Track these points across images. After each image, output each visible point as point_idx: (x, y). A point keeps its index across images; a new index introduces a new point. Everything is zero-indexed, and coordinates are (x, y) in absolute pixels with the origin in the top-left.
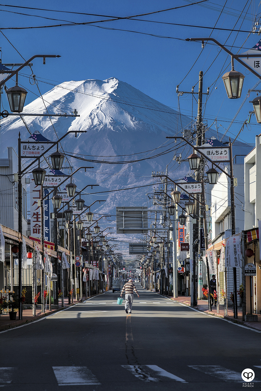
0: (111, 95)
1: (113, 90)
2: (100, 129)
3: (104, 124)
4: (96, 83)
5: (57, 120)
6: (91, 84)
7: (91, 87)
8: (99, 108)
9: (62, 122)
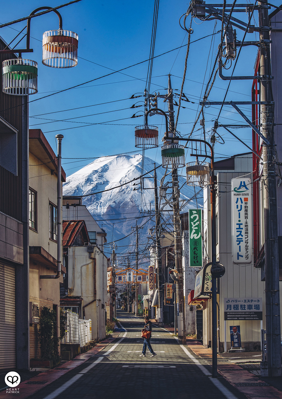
0: (136, 167)
1: (138, 163)
2: (127, 192)
3: (130, 188)
4: (125, 158)
5: (95, 185)
6: (122, 158)
7: (122, 160)
8: (127, 176)
9: (98, 186)
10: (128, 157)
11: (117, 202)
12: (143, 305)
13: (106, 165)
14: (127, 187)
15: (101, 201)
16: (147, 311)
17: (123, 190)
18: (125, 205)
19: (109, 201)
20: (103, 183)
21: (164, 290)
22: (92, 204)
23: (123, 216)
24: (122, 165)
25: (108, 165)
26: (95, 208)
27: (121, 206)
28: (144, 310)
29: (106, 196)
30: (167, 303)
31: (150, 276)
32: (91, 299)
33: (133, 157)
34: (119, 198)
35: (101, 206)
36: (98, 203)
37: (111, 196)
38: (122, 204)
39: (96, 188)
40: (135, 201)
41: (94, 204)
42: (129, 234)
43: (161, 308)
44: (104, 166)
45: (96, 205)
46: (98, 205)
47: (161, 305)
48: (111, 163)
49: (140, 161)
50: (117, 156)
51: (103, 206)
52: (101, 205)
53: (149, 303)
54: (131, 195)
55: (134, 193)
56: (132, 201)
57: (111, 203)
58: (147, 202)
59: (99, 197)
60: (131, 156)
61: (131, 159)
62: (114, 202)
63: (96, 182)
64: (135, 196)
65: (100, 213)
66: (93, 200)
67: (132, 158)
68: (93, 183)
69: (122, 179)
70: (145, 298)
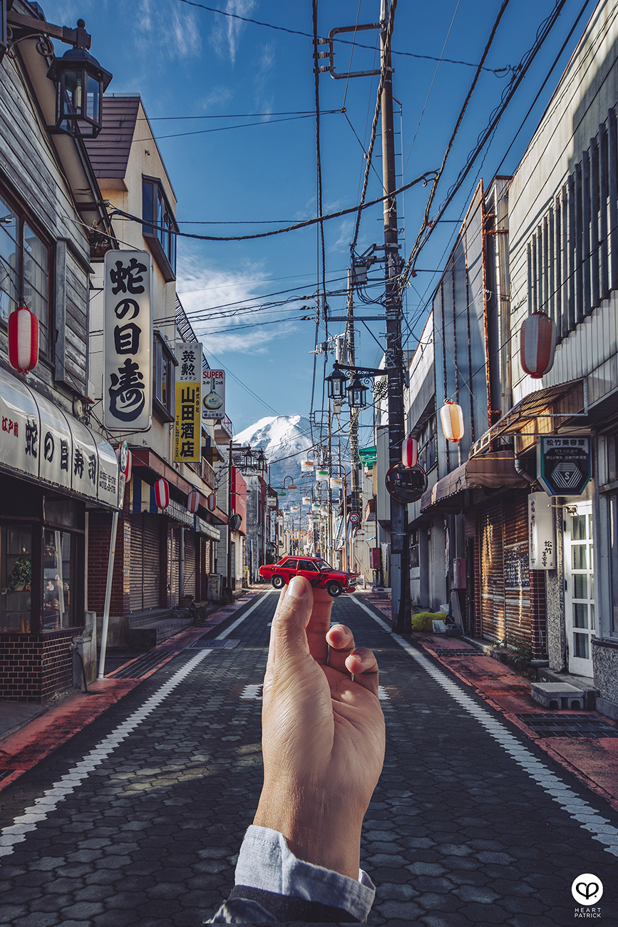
0: (295, 426)
2: (286, 449)
4: (285, 418)
6: (282, 419)
8: (287, 435)
9: (262, 444)
11: (278, 457)
14: (287, 444)
17: (283, 447)
18: (285, 460)
20: (266, 441)
24: (283, 425)
27: (281, 460)
31: (309, 535)
33: (292, 417)
34: (280, 455)
44: (267, 425)
48: (273, 423)
49: (298, 421)
50: (277, 417)
61: (290, 419)
63: (260, 440)
69: (282, 437)
70: (305, 547)
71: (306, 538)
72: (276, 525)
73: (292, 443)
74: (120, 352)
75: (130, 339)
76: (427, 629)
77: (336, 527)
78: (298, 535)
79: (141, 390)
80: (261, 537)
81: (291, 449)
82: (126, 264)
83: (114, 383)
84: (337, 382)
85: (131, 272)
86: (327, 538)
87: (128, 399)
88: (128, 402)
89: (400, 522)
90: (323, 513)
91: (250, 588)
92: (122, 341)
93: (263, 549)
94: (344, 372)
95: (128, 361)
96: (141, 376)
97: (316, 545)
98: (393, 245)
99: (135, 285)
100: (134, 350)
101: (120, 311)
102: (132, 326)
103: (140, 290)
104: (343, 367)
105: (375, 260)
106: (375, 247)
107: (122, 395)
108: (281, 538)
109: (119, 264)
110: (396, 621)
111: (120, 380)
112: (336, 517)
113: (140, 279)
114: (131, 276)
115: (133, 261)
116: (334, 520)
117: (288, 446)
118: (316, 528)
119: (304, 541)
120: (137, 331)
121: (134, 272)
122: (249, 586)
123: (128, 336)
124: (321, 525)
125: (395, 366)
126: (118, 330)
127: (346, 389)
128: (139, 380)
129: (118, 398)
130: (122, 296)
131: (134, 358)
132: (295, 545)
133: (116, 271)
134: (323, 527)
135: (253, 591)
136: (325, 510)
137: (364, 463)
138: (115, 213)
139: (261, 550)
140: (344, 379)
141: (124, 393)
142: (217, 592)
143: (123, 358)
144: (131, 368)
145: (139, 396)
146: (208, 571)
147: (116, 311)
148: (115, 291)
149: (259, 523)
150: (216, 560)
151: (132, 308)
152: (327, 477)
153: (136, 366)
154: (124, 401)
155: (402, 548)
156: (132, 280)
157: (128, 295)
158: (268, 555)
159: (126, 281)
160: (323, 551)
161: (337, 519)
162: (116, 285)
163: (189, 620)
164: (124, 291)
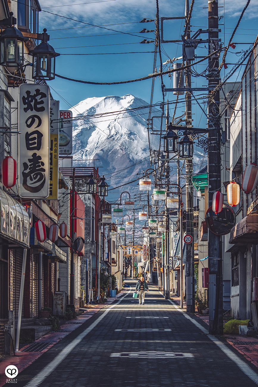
0: (127, 109)
1: (129, 105)
2: (116, 139)
3: (120, 134)
4: (115, 99)
5: (80, 131)
6: (110, 100)
7: (111, 102)
8: (116, 120)
9: (84, 132)
10: (118, 99)
11: (105, 150)
12: (138, 270)
13: (93, 108)
14: (117, 133)
15: (86, 149)
16: (141, 275)
17: (112, 136)
18: (114, 153)
19: (96, 149)
20: (90, 129)
21: (152, 263)
22: (77, 152)
23: (112, 166)
24: (111, 107)
25: (95, 108)
26: (79, 157)
27: (109, 154)
28: (139, 274)
29: (93, 144)
30: (154, 270)
31: (144, 251)
32: (118, 270)
33: (124, 98)
34: (107, 146)
35: (86, 155)
36: (83, 151)
37: (98, 144)
38: (110, 152)
39: (81, 134)
40: (125, 149)
41: (79, 152)
42: (117, 186)
43: (151, 273)
44: (91, 109)
45: (80, 153)
46: (83, 154)
47: (151, 272)
48: (98, 105)
49: (131, 103)
50: (105, 97)
51: (89, 154)
52: (86, 153)
53: (142, 269)
54: (121, 142)
55: (124, 139)
56: (122, 149)
57: (98, 151)
58: (139, 149)
59: (85, 144)
60: (122, 97)
61: (121, 101)
62: (102, 150)
63: (81, 128)
64: (125, 143)
65: (85, 163)
66: (77, 148)
67: (122, 99)
68: (78, 128)
69: (111, 124)
70: (140, 265)
71: (140, 254)
72: (109, 241)
73: (124, 131)
74: (29, 149)
75: (36, 141)
76: (235, 332)
77: (174, 243)
78: (131, 251)
79: (43, 173)
80: (95, 255)
81: (122, 140)
82: (33, 93)
83: (25, 169)
84: (171, 140)
85: (36, 98)
86: (164, 256)
87: (35, 178)
88: (34, 181)
89: (216, 249)
90: (160, 229)
91: (86, 308)
92: (30, 142)
93: (97, 268)
94: (175, 131)
95: (35, 155)
96: (43, 164)
97: (151, 262)
98: (215, 30)
99: (39, 106)
100: (39, 148)
101: (29, 123)
102: (37, 132)
103: (42, 109)
104: (175, 128)
105: (201, 41)
106: (201, 31)
107: (31, 177)
108: (114, 256)
109: (28, 93)
110: (212, 325)
111: (29, 167)
112: (174, 231)
113: (42, 102)
114: (36, 100)
115: (38, 91)
116: (172, 234)
117: (118, 136)
118: (152, 243)
119: (138, 257)
120: (40, 135)
121: (38, 98)
122: (85, 305)
123: (35, 138)
124: (158, 240)
125: (214, 128)
126: (27, 135)
127: (177, 143)
128: (42, 167)
129: (28, 178)
130: (30, 113)
131: (38, 153)
132: (129, 262)
133: (26, 97)
134: (160, 243)
135: (89, 310)
136: (162, 226)
137: (197, 187)
138: (28, 65)
139: (95, 270)
140: (176, 137)
141: (32, 175)
142: (62, 308)
143: (31, 153)
144: (36, 159)
145: (42, 176)
146: (53, 290)
147: (26, 122)
148: (26, 110)
149: (93, 241)
150: (59, 280)
151: (37, 120)
152: (163, 197)
153: (40, 158)
154: (32, 180)
155: (217, 270)
156: (37, 103)
157: (34, 113)
158: (102, 274)
159: (32, 104)
160: (160, 270)
161: (175, 233)
162: (26, 106)
163: (49, 328)
164: (32, 110)
